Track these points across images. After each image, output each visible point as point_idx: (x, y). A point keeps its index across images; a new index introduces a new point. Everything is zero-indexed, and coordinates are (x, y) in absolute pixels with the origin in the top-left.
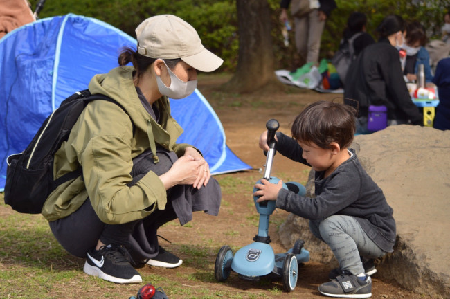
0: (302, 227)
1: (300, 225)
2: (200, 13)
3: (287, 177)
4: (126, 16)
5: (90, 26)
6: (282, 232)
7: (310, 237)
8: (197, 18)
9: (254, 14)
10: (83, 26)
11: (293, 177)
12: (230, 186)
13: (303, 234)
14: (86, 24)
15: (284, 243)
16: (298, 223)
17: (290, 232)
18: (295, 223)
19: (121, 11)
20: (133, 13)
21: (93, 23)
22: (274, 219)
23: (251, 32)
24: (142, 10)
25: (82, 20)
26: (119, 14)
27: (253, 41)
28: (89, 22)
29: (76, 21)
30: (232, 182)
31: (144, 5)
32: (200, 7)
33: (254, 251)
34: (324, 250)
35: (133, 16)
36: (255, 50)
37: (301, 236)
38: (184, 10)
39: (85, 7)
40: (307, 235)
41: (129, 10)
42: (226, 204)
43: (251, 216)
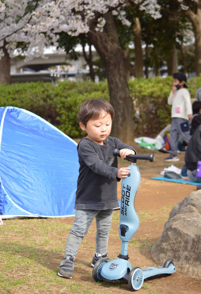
0: (167, 249)
1: (166, 248)
2: (83, 99)
3: (151, 213)
4: (35, 100)
5: (21, 114)
6: (153, 252)
7: (172, 256)
8: (81, 102)
9: (121, 102)
10: (17, 114)
11: (154, 213)
12: (115, 220)
13: (168, 254)
14: (19, 113)
15: (155, 259)
16: (164, 247)
17: (158, 253)
18: (162, 246)
19: (31, 97)
20: (39, 98)
21: (23, 112)
22: (147, 243)
23: (120, 114)
24: (45, 97)
25: (16, 110)
26: (30, 99)
27: (121, 119)
28: (20, 111)
29: (11, 111)
30: (116, 217)
31: (46, 93)
32: (83, 95)
33: (115, 264)
34: (182, 264)
35: (39, 100)
36: (122, 125)
37: (166, 255)
38: (72, 97)
39: (8, 94)
40: (170, 255)
41: (37, 96)
42: (114, 232)
43: (132, 241)
